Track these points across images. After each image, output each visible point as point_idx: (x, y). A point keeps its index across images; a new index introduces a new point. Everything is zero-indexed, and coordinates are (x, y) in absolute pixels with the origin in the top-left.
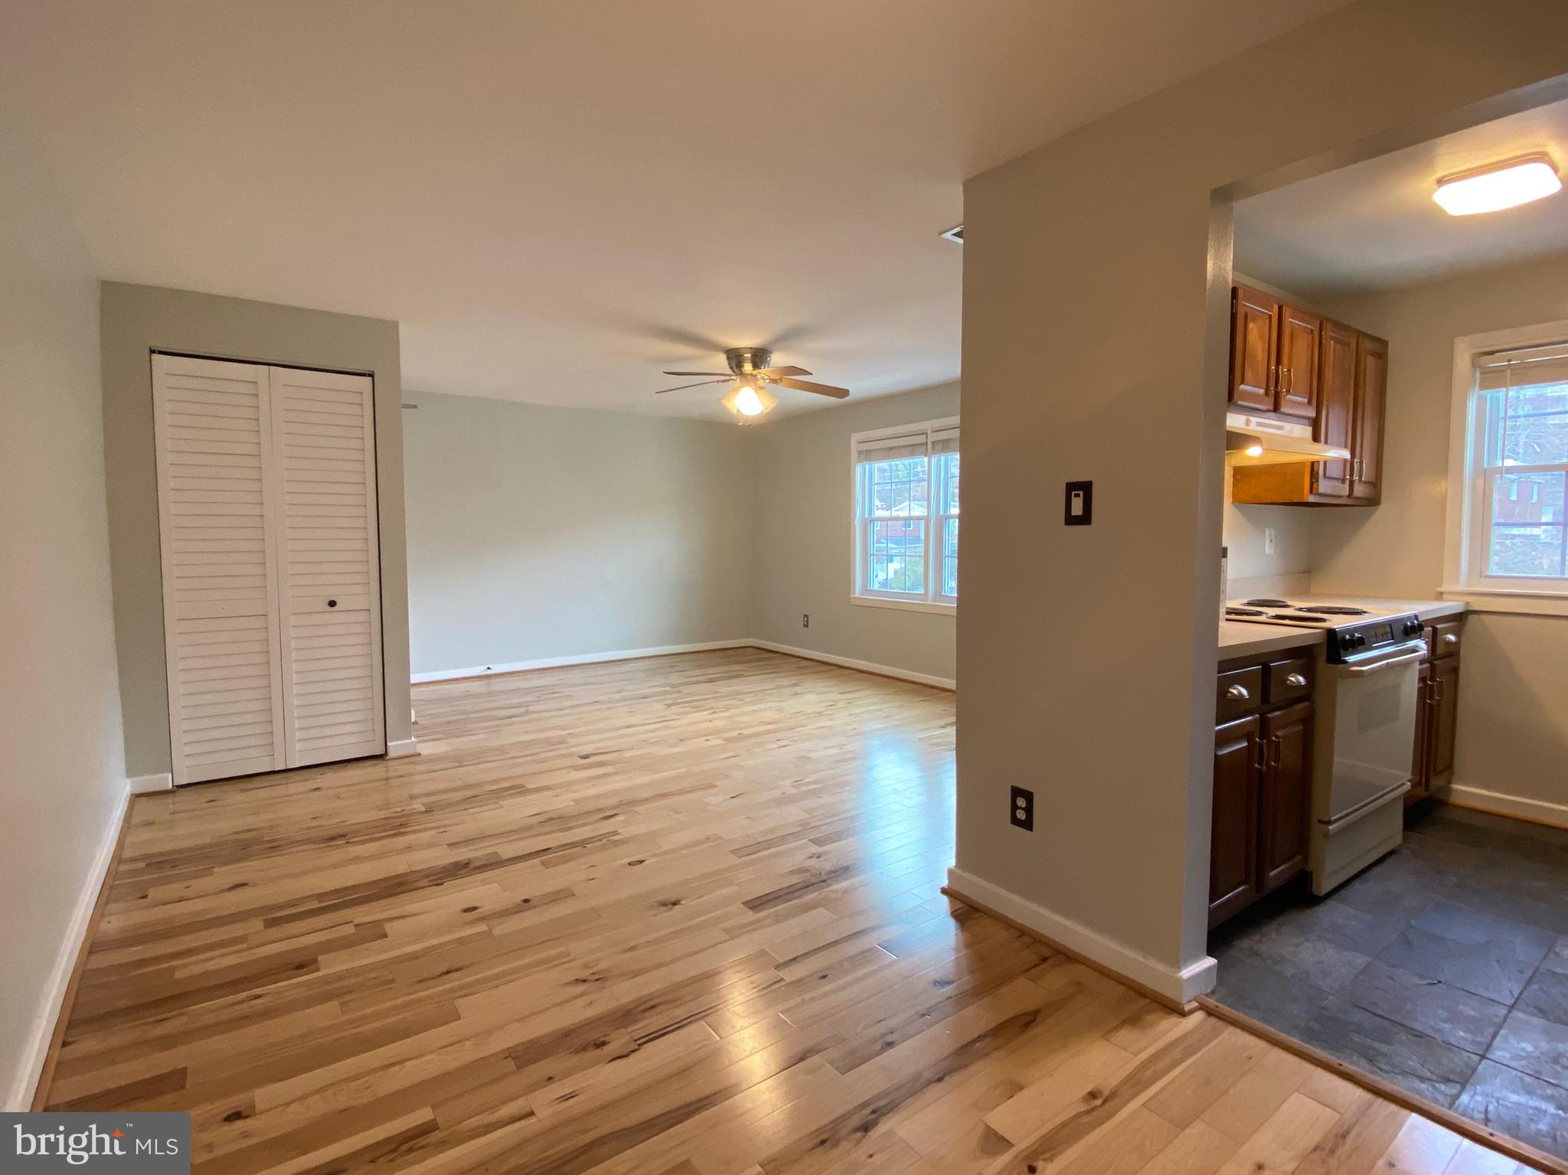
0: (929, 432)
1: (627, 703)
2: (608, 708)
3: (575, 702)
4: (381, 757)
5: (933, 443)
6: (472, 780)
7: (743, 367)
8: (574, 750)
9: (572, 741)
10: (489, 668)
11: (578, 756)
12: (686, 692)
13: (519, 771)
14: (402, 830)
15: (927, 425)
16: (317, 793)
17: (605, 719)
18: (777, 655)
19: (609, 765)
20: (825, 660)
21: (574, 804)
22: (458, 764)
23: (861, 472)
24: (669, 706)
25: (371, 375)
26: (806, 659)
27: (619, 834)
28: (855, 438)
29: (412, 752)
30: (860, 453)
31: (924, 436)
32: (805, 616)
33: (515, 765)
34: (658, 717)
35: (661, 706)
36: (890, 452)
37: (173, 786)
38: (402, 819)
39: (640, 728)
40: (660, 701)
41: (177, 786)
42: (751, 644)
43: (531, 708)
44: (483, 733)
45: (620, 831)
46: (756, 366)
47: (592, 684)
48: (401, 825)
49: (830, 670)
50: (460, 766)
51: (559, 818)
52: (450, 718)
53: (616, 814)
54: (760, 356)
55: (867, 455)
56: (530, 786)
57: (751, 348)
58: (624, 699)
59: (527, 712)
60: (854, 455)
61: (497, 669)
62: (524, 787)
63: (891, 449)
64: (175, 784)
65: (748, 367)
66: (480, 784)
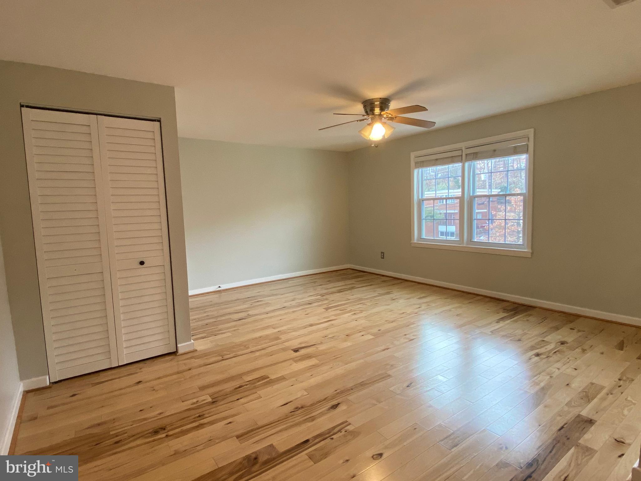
0: (464, 149)
1: (301, 308)
2: (294, 312)
3: (272, 308)
4: (174, 353)
5: (466, 155)
6: (234, 372)
7: (374, 110)
8: (287, 344)
9: (284, 337)
10: (219, 287)
11: (292, 350)
12: (331, 299)
13: (260, 363)
14: (202, 421)
15: (462, 145)
16: (140, 386)
17: (294, 320)
18: (365, 273)
19: (314, 357)
20: (397, 277)
21: (305, 393)
22: (220, 358)
23: (417, 173)
24: (327, 309)
25: (159, 121)
26: (383, 276)
27: (350, 424)
28: (413, 155)
29: (192, 349)
30: (416, 163)
31: (461, 151)
32: (382, 253)
33: (256, 359)
34: (324, 318)
35: (321, 310)
36: (436, 162)
37: (50, 383)
38: (200, 410)
39: (318, 326)
40: (320, 306)
41: (53, 383)
42: (349, 268)
43: (250, 313)
44: (229, 332)
45: (350, 420)
46: (382, 109)
47: (276, 295)
48: (199, 416)
49: (401, 283)
50: (223, 360)
51: (302, 407)
52: (207, 321)
53: (339, 404)
54: (384, 103)
55: (421, 164)
56: (273, 377)
57: (381, 98)
58: (299, 305)
59: (249, 316)
60: (413, 164)
61: (224, 287)
62: (268, 377)
63: (437, 160)
64: (51, 381)
65: (377, 111)
66: (240, 376)
